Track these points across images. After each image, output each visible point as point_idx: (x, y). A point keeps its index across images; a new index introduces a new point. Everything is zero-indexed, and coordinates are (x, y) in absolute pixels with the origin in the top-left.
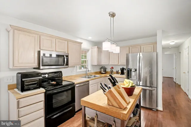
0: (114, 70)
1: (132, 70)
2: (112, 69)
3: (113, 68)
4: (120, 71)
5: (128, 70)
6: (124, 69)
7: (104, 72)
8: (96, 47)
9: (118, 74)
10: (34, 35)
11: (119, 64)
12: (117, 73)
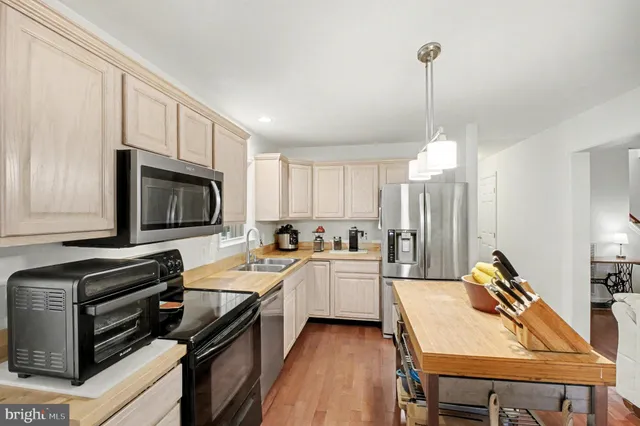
0: (328, 238)
1: (404, 236)
2: (321, 235)
3: (324, 231)
4: (346, 242)
5: (389, 236)
6: (359, 234)
7: (291, 247)
8: (278, 155)
9: (340, 249)
10: (103, 66)
11: (346, 218)
12: (338, 245)
